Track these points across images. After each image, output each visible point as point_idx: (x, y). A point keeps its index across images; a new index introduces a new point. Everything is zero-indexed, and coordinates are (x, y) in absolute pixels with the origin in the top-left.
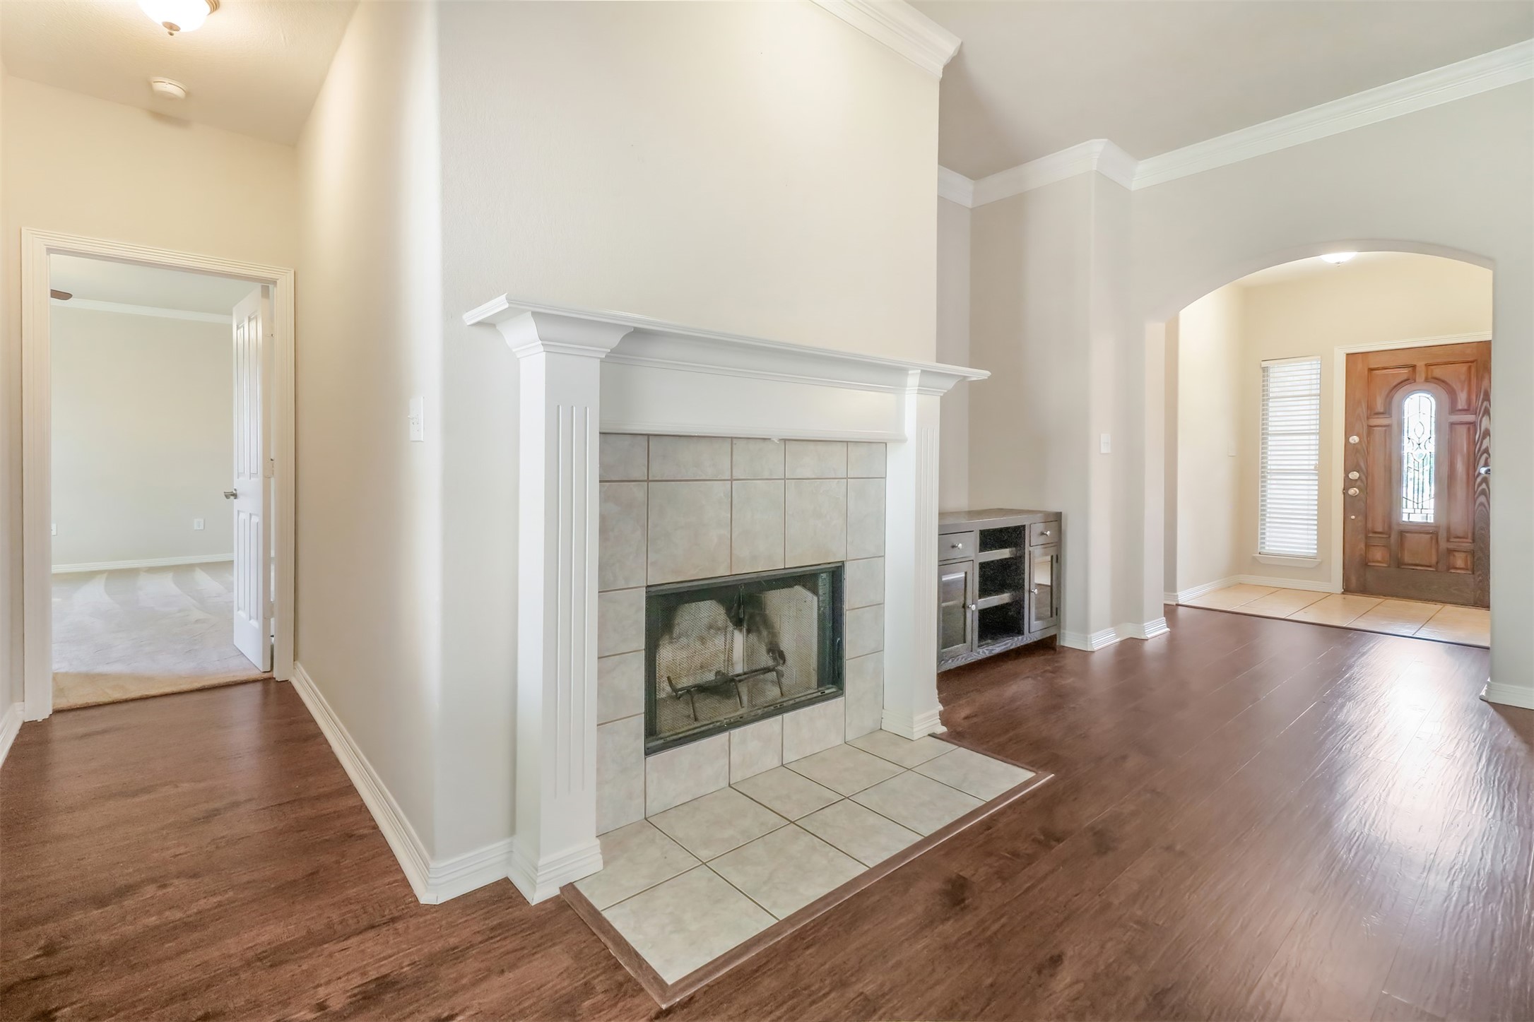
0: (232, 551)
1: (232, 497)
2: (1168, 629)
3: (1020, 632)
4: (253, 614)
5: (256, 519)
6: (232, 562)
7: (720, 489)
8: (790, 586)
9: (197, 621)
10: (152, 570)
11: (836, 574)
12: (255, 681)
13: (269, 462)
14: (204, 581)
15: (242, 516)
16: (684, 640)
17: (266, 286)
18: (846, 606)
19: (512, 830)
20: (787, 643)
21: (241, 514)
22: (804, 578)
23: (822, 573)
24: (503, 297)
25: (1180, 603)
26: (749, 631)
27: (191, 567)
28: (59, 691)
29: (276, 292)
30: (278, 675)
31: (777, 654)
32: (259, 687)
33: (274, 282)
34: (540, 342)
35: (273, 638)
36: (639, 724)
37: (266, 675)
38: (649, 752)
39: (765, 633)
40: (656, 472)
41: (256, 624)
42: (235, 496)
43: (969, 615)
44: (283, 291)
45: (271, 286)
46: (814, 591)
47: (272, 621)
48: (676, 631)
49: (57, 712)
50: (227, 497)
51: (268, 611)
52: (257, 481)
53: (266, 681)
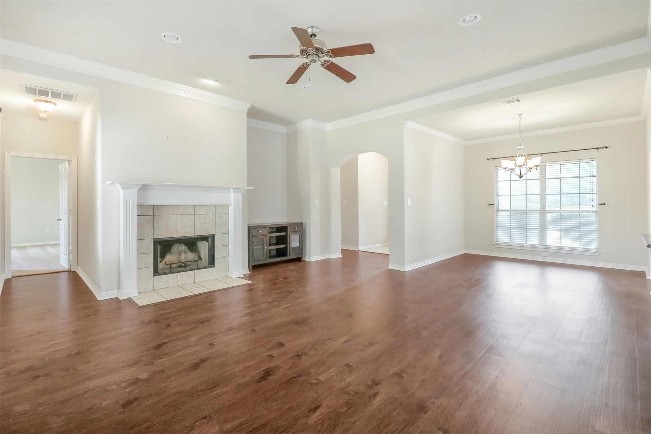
0: (59, 240)
1: (59, 220)
2: (342, 256)
3: (286, 255)
4: (66, 254)
5: (66, 227)
6: (59, 244)
7: (174, 217)
8: (203, 241)
9: (49, 259)
10: (31, 246)
11: (213, 237)
12: (66, 271)
13: (70, 211)
14: (51, 250)
15: (62, 226)
16: (174, 254)
17: (69, 162)
18: (215, 245)
19: (119, 288)
20: (202, 256)
21: (62, 225)
22: (205, 238)
23: (210, 237)
24: (111, 181)
25: (360, 250)
26: (194, 253)
27: (45, 246)
28: (12, 273)
29: (72, 163)
30: (72, 270)
31: (200, 258)
32: (67, 273)
33: (71, 161)
34: (121, 188)
35: (71, 262)
36: (152, 269)
37: (69, 270)
38: (154, 276)
39: (197, 253)
40: (156, 213)
41: (66, 256)
42: (60, 220)
43: (265, 250)
44: (74, 163)
45: (70, 162)
46: (208, 241)
47: (71, 255)
48: (172, 252)
49: (13, 277)
50: (58, 220)
51: (69, 252)
52: (66, 216)
53: (69, 271)
